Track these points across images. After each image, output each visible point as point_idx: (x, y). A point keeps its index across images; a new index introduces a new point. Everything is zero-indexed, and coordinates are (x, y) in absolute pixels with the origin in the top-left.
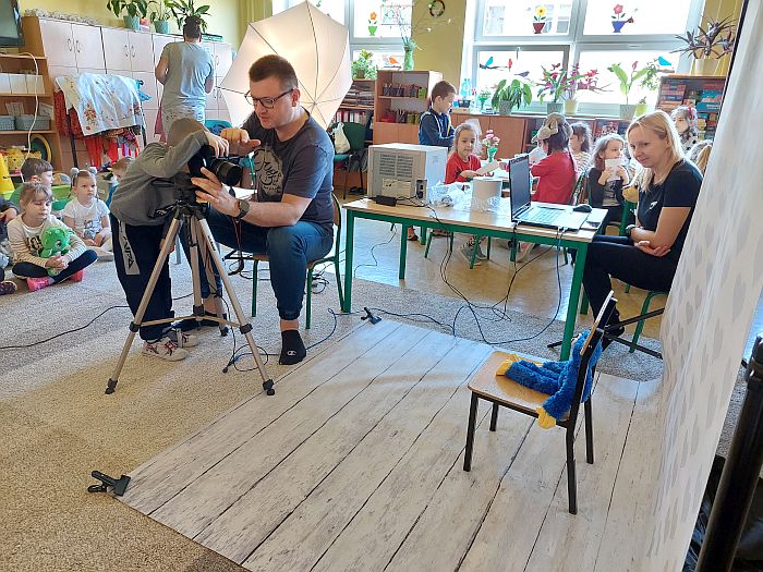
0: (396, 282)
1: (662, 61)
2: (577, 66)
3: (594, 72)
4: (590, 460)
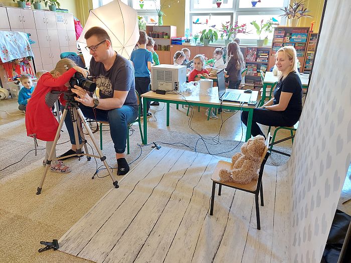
0: (166, 128)
1: (274, 20)
2: (237, 22)
3: (245, 25)
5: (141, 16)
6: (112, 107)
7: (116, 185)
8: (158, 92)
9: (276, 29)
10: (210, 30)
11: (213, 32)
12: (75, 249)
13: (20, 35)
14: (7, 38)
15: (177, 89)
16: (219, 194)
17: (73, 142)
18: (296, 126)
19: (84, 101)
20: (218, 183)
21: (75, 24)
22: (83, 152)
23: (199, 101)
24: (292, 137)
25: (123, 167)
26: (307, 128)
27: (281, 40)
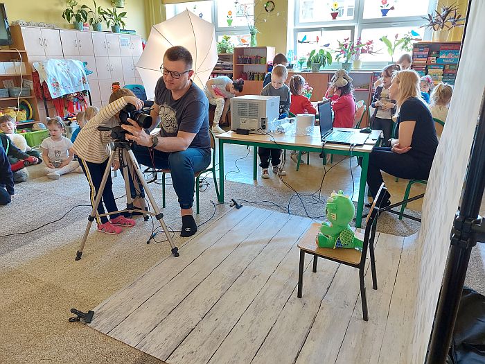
0: (252, 182)
1: (414, 33)
2: (360, 39)
3: (371, 42)
4: (375, 287)
5: (228, 36)
7: (175, 252)
8: (239, 131)
9: (416, 46)
10: (322, 51)
11: (325, 53)
12: (107, 326)
13: (74, 64)
14: (58, 68)
15: (264, 127)
16: (315, 271)
20: (307, 252)
27: (423, 61)
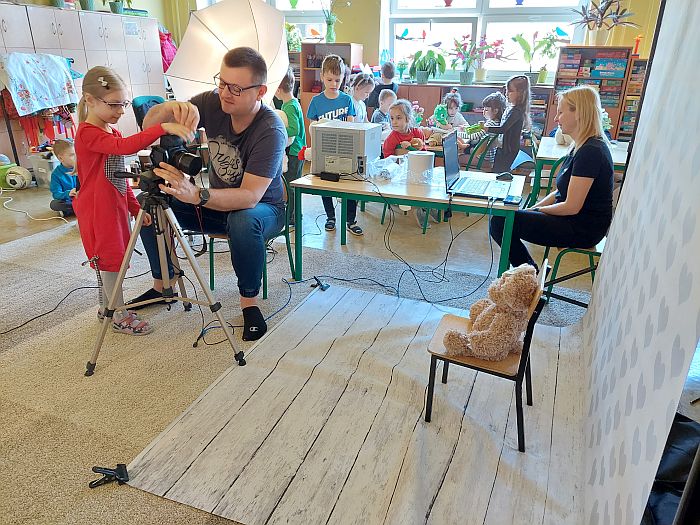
0: (339, 248)
1: (560, 32)
2: (484, 37)
3: (500, 42)
5: (291, 24)
6: (236, 206)
7: (240, 359)
8: (325, 176)
9: (564, 51)
10: (430, 53)
11: (437, 57)
12: (160, 484)
13: (53, 62)
14: (27, 66)
15: (361, 170)
16: (444, 380)
17: (157, 275)
18: (599, 247)
19: (179, 193)
20: (441, 359)
21: (162, 39)
22: (176, 295)
23: (405, 194)
24: (593, 269)
25: (254, 325)
26: (622, 252)
27: (572, 73)
